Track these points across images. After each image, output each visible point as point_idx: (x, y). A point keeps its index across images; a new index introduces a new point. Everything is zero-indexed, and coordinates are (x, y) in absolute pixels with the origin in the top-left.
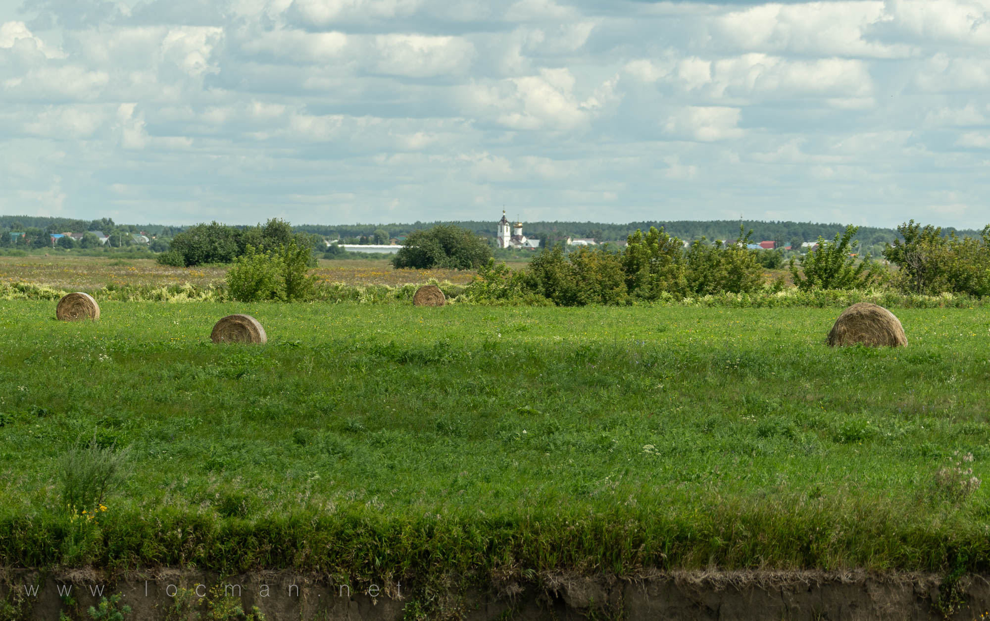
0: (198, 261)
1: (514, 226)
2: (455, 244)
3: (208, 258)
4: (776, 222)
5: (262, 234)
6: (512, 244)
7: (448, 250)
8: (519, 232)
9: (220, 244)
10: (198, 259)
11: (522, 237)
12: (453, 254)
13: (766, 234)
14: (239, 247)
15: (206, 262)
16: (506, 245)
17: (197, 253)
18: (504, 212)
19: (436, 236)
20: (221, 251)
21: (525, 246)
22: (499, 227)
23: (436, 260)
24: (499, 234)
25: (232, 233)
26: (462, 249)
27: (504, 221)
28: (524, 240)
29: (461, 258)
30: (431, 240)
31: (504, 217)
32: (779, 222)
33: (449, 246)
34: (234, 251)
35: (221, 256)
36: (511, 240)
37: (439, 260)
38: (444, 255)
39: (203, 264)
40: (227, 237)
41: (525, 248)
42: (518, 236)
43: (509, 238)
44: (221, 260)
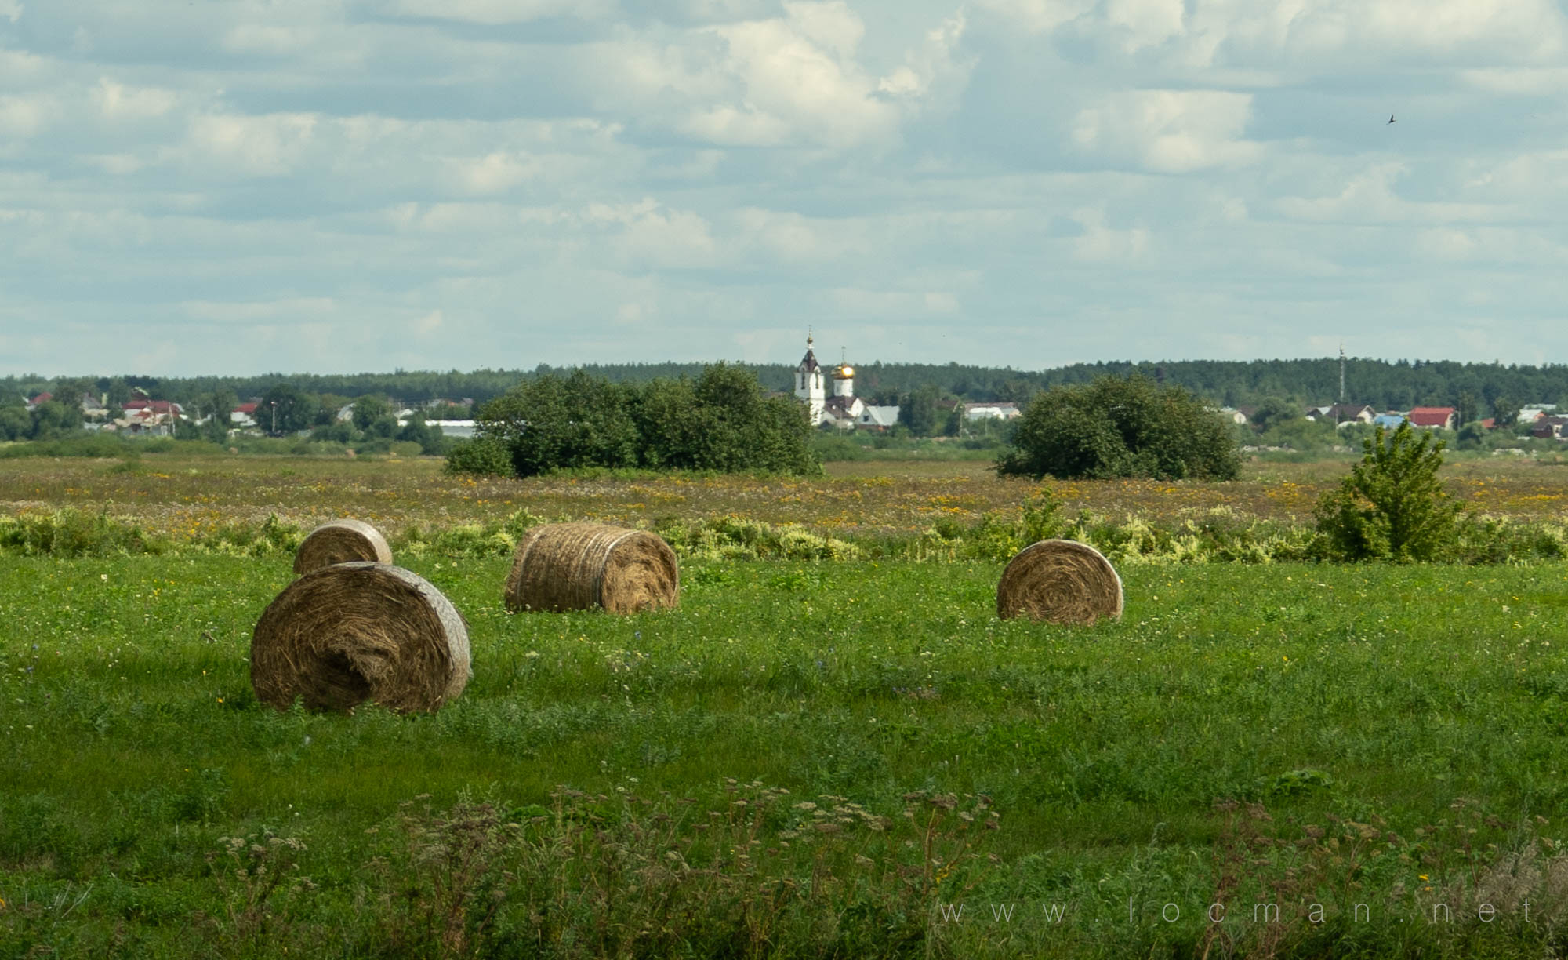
0: (542, 463)
1: (832, 376)
2: (1146, 421)
3: (569, 455)
4: (1412, 363)
5: (693, 397)
6: (829, 417)
7: (1131, 434)
8: (847, 389)
9: (595, 422)
10: (545, 457)
11: (852, 401)
12: (1142, 444)
13: (1397, 391)
14: (641, 429)
15: (562, 465)
16: (816, 421)
17: (543, 442)
18: (810, 341)
19: (1099, 400)
20: (597, 440)
21: (861, 422)
22: (798, 377)
23: (1104, 459)
24: (798, 393)
25: (623, 398)
26: (1162, 432)
27: (809, 362)
28: (857, 409)
29: (1160, 454)
30: (1089, 412)
31: (810, 353)
32: (1418, 363)
33: (1133, 424)
34: (630, 440)
35: (598, 450)
36: (828, 408)
37: (1110, 459)
38: (1121, 446)
39: (555, 469)
40: (612, 405)
41: (862, 427)
42: (843, 398)
43: (822, 404)
44: (599, 461)
